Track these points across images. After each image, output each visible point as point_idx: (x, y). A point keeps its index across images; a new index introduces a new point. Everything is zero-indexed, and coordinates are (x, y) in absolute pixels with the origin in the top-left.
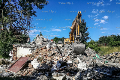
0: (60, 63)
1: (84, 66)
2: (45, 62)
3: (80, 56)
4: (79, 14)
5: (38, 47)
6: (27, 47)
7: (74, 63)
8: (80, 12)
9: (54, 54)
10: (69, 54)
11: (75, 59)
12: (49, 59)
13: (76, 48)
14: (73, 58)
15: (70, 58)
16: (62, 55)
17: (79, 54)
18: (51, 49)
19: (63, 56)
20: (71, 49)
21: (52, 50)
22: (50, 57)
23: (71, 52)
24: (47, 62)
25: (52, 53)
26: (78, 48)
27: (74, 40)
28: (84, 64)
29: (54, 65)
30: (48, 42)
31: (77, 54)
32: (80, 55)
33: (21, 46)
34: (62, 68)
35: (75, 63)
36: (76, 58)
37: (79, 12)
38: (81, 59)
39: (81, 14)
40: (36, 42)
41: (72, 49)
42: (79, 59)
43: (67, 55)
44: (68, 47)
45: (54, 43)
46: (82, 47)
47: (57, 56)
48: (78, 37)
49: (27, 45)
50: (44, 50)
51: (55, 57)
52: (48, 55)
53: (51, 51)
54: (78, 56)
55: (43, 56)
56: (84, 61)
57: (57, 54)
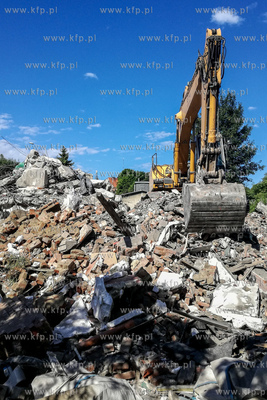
0: (109, 290)
1: (244, 300)
2: (33, 283)
3: (225, 245)
4: (211, 41)
5: (24, 205)
7: (191, 286)
8: (215, 33)
9: (91, 237)
10: (164, 236)
11: (199, 263)
12: (59, 263)
13: (199, 205)
14: (186, 259)
15: (173, 257)
16: (129, 244)
17: (217, 237)
18: (78, 215)
19: (135, 246)
20: (176, 213)
21: (84, 218)
22: (68, 252)
23: (179, 228)
24: (49, 282)
25: (83, 233)
26: (209, 204)
27: (191, 170)
28: (246, 289)
29: (80, 301)
30: (76, 182)
31: (208, 238)
32: (225, 242)
34: (120, 319)
35: (198, 284)
36: (203, 253)
37: (210, 32)
38: (229, 263)
39: (220, 40)
40: (19, 183)
41: (180, 210)
42: (220, 265)
43: (158, 243)
44: (165, 203)
45: (104, 187)
46: (231, 198)
47: (106, 248)
48: (210, 154)
50: (44, 217)
51: (92, 256)
52: (58, 244)
53: (78, 223)
54: (213, 245)
55: (32, 250)
56: (245, 269)
57: (106, 239)
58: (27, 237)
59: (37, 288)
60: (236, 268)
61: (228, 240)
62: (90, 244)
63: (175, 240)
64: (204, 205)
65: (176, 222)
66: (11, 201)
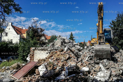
1: (105, 75)
2: (54, 68)
5: (56, 50)
6: (45, 50)
7: (92, 71)
9: (69, 58)
11: (97, 66)
12: (60, 64)
13: (97, 50)
14: (93, 65)
15: (89, 64)
16: (77, 60)
17: (103, 59)
18: (67, 53)
19: (79, 61)
20: (92, 52)
22: (63, 62)
24: (57, 68)
25: (67, 57)
26: (99, 50)
28: (107, 73)
29: (63, 72)
31: (101, 59)
32: (105, 60)
33: (38, 49)
34: (70, 76)
36: (98, 64)
38: (105, 66)
40: (55, 44)
42: (102, 66)
43: (86, 60)
44: (90, 50)
45: (78, 45)
46: (105, 49)
47: (72, 61)
49: (45, 48)
50: (58, 53)
52: (61, 60)
53: (66, 55)
54: (101, 62)
55: (55, 61)
56: (109, 68)
57: (73, 59)
58: (54, 58)
59: (55, 69)
60: (107, 68)
61: (106, 60)
62: (69, 60)
63: (91, 60)
64: (98, 50)
65: (92, 55)
66: (53, 49)
